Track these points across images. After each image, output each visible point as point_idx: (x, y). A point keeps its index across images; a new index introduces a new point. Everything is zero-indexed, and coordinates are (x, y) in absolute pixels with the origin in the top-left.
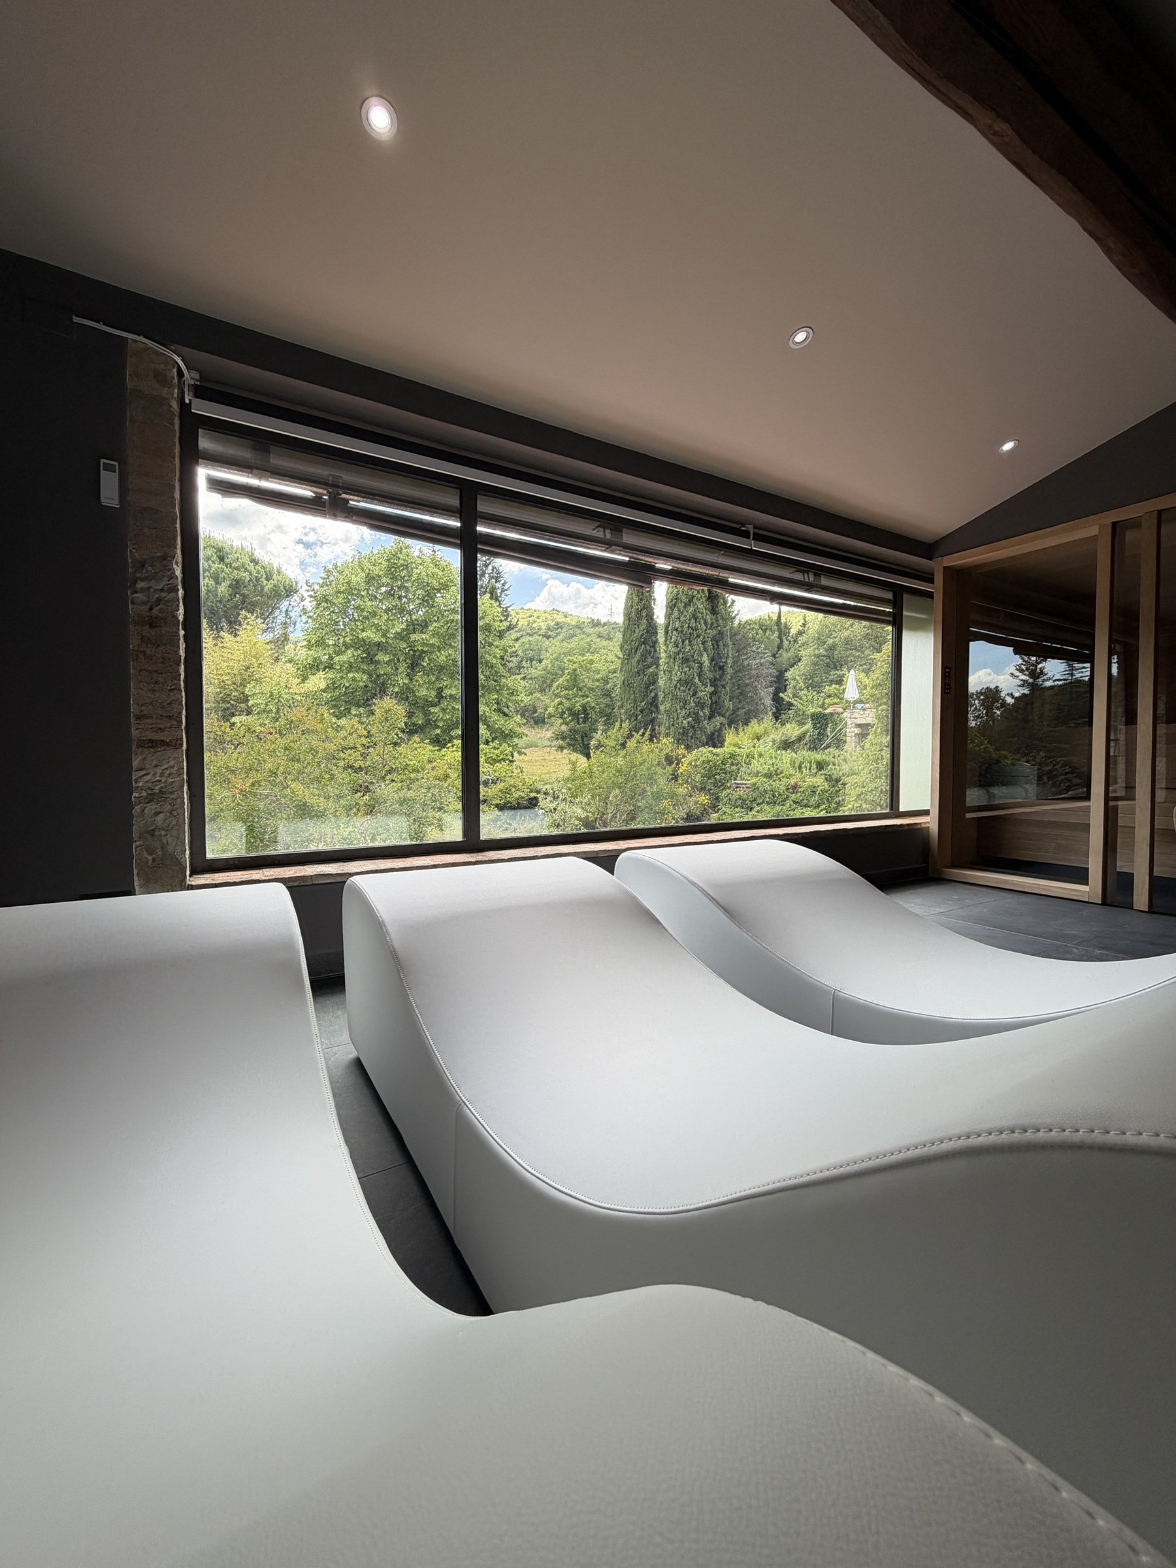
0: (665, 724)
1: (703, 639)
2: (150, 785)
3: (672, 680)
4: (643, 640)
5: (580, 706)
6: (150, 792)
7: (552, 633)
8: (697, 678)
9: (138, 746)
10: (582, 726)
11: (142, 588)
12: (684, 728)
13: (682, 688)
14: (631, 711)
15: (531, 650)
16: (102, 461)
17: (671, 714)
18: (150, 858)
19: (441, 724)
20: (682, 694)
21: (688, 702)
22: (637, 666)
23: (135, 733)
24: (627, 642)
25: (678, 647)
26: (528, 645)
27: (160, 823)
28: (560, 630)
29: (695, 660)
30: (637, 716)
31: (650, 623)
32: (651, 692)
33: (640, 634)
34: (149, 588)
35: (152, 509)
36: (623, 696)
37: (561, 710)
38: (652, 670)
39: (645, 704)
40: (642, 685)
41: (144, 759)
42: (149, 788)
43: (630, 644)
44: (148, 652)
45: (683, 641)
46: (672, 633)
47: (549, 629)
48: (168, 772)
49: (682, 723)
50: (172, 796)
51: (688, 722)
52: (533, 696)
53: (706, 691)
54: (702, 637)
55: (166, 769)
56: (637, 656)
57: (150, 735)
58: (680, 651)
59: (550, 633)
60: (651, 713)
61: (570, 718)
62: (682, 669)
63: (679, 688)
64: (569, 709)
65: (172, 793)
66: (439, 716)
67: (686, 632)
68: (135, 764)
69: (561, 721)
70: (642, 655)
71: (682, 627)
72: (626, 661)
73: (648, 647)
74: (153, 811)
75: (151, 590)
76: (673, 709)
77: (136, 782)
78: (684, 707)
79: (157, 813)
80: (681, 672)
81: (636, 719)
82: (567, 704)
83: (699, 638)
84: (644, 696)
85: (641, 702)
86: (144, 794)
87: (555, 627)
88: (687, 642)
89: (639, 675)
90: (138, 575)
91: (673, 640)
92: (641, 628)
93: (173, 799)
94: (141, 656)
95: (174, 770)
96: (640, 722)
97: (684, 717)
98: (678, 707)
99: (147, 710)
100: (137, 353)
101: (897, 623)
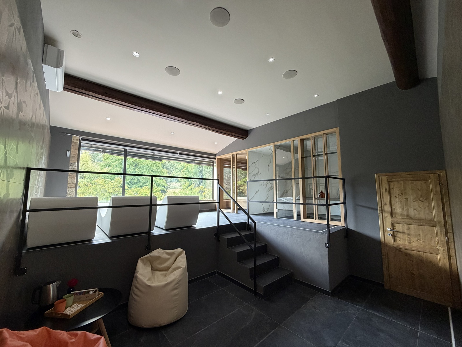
6: (69, 194)
16: (68, 151)
23: (68, 186)
35: (74, 156)
48: (72, 191)
65: (72, 194)
68: (68, 190)
75: (73, 167)
90: (71, 165)
94: (70, 176)
99: (70, 183)
100: (74, 137)
101: (213, 166)
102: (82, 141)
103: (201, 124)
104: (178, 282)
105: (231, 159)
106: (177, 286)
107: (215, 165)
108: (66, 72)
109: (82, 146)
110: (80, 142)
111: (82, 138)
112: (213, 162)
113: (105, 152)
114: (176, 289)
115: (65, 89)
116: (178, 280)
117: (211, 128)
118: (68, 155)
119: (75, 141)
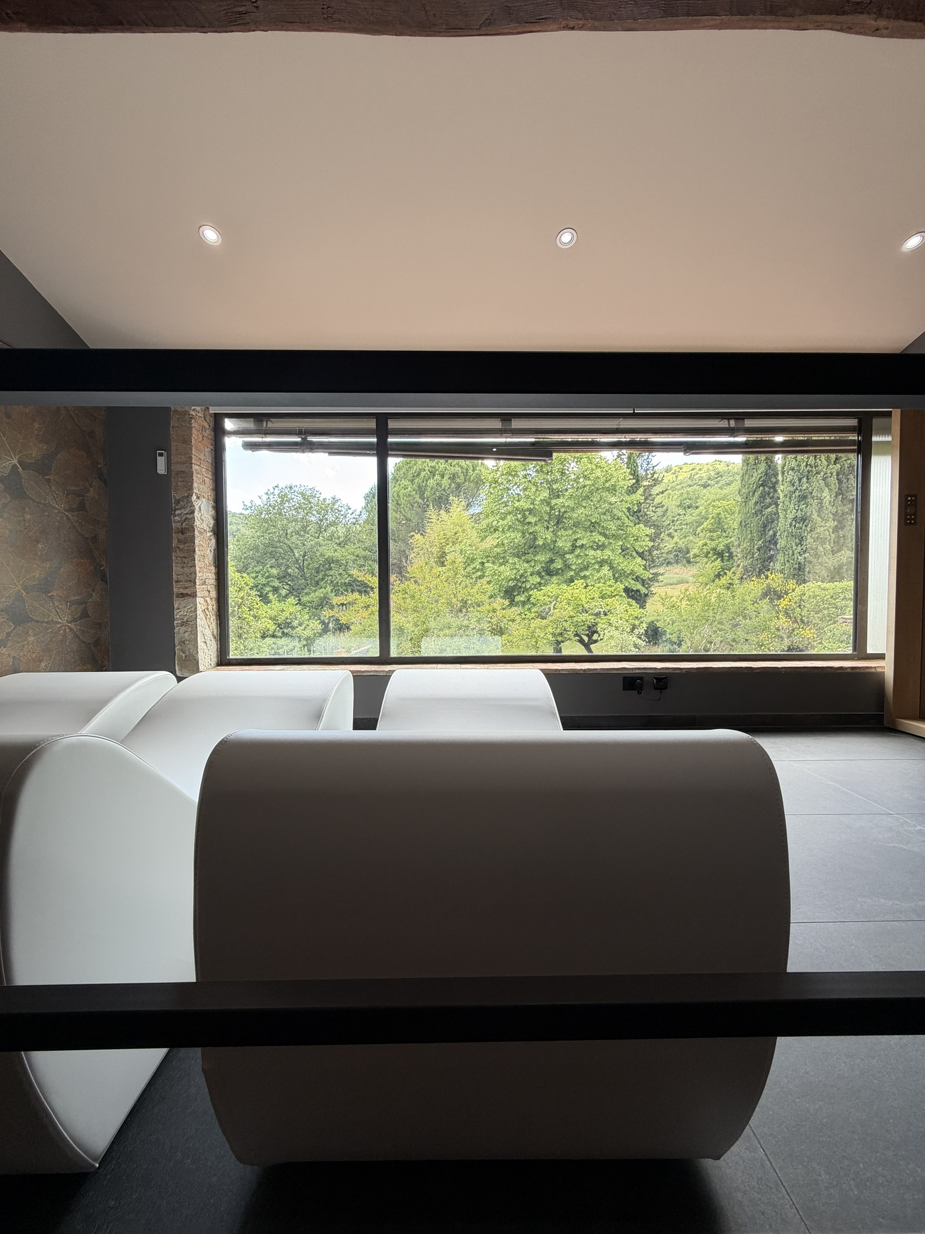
0: (781, 560)
1: (824, 474)
2: (182, 617)
3: (787, 518)
4: (760, 483)
5: (723, 546)
6: (182, 620)
7: (712, 482)
8: (816, 514)
9: (177, 597)
10: (725, 563)
11: (178, 514)
12: (799, 563)
13: (797, 525)
14: (747, 549)
15: (689, 499)
16: (158, 452)
17: (786, 551)
18: (184, 655)
19: (574, 567)
20: (798, 531)
21: (804, 538)
22: (754, 508)
23: (175, 590)
24: (745, 486)
25: (794, 485)
26: (686, 495)
27: (187, 637)
28: (720, 478)
29: (813, 497)
30: (753, 554)
31: (769, 466)
32: (769, 530)
33: (758, 477)
34: (182, 513)
35: (181, 471)
36: (740, 537)
37: (706, 551)
38: (771, 510)
39: (762, 542)
40: (759, 525)
41: (180, 603)
42: (182, 619)
43: (748, 488)
44: (181, 547)
45: (800, 480)
46: (788, 472)
47: (709, 479)
48: (190, 610)
49: (798, 559)
50: (191, 623)
51: (805, 558)
52: (687, 539)
53: (826, 526)
54: (822, 473)
55: (189, 609)
56: (755, 498)
57: (182, 591)
58: (797, 489)
59: (710, 482)
60: (770, 550)
61: (715, 557)
62: (798, 507)
63: (795, 526)
64: (714, 549)
65: (191, 621)
66: (573, 561)
67: (804, 470)
68: (176, 606)
69: (705, 560)
70: (760, 497)
71: (799, 466)
72: (744, 504)
73: (767, 489)
74: (184, 631)
75: (182, 514)
76: (788, 546)
77: (176, 615)
78: (800, 544)
79: (185, 632)
80: (797, 510)
81: (753, 557)
82: (712, 544)
83: (819, 474)
84: (762, 535)
85: (758, 541)
86: (180, 622)
87: (716, 476)
88: (805, 480)
89: (757, 516)
90: (177, 507)
91: (788, 479)
92: (759, 471)
93: (192, 625)
94: (177, 550)
95: (193, 609)
96: (757, 560)
97: (799, 553)
98: (794, 544)
99: (181, 578)
118: (161, 468)
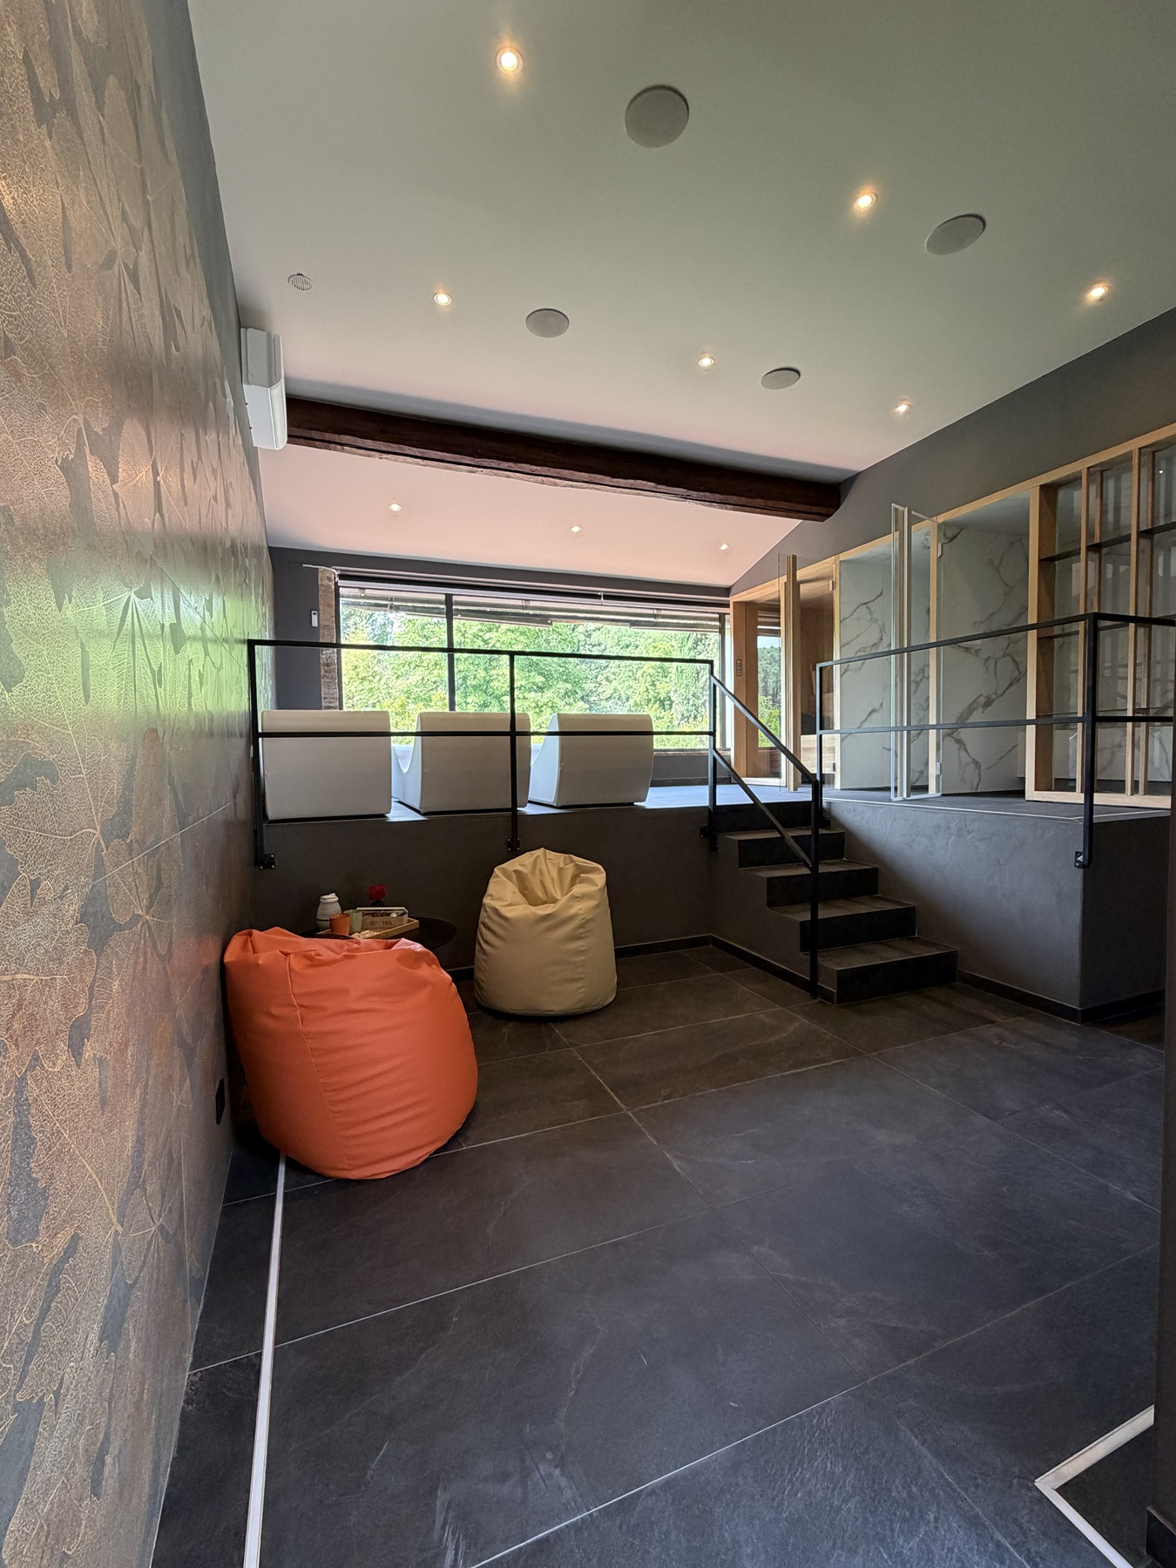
16: (312, 612)
44: (327, 675)
99: (327, 696)
100: (322, 572)
101: (722, 631)
102: (341, 583)
103: (659, 484)
104: (584, 923)
105: (779, 601)
106: (582, 933)
107: (729, 627)
108: (290, 392)
109: (343, 597)
110: (336, 583)
111: (339, 573)
112: (722, 618)
113: (397, 608)
114: (578, 938)
115: (293, 438)
116: (584, 919)
117: (694, 494)
118: (315, 623)
119: (326, 582)
